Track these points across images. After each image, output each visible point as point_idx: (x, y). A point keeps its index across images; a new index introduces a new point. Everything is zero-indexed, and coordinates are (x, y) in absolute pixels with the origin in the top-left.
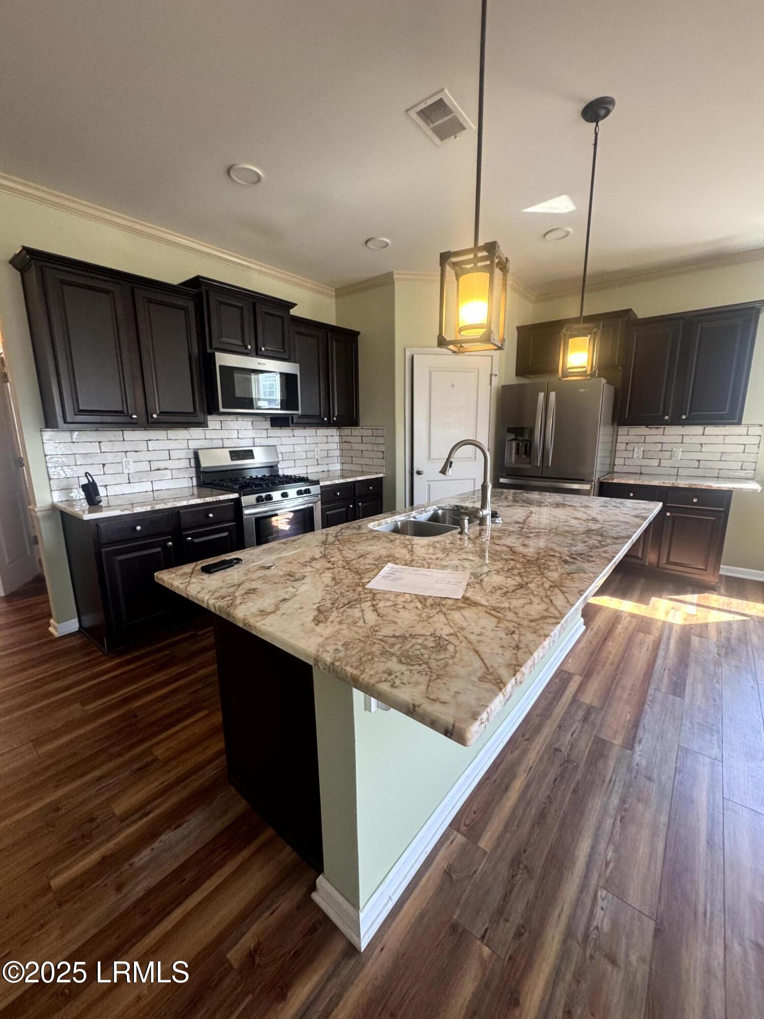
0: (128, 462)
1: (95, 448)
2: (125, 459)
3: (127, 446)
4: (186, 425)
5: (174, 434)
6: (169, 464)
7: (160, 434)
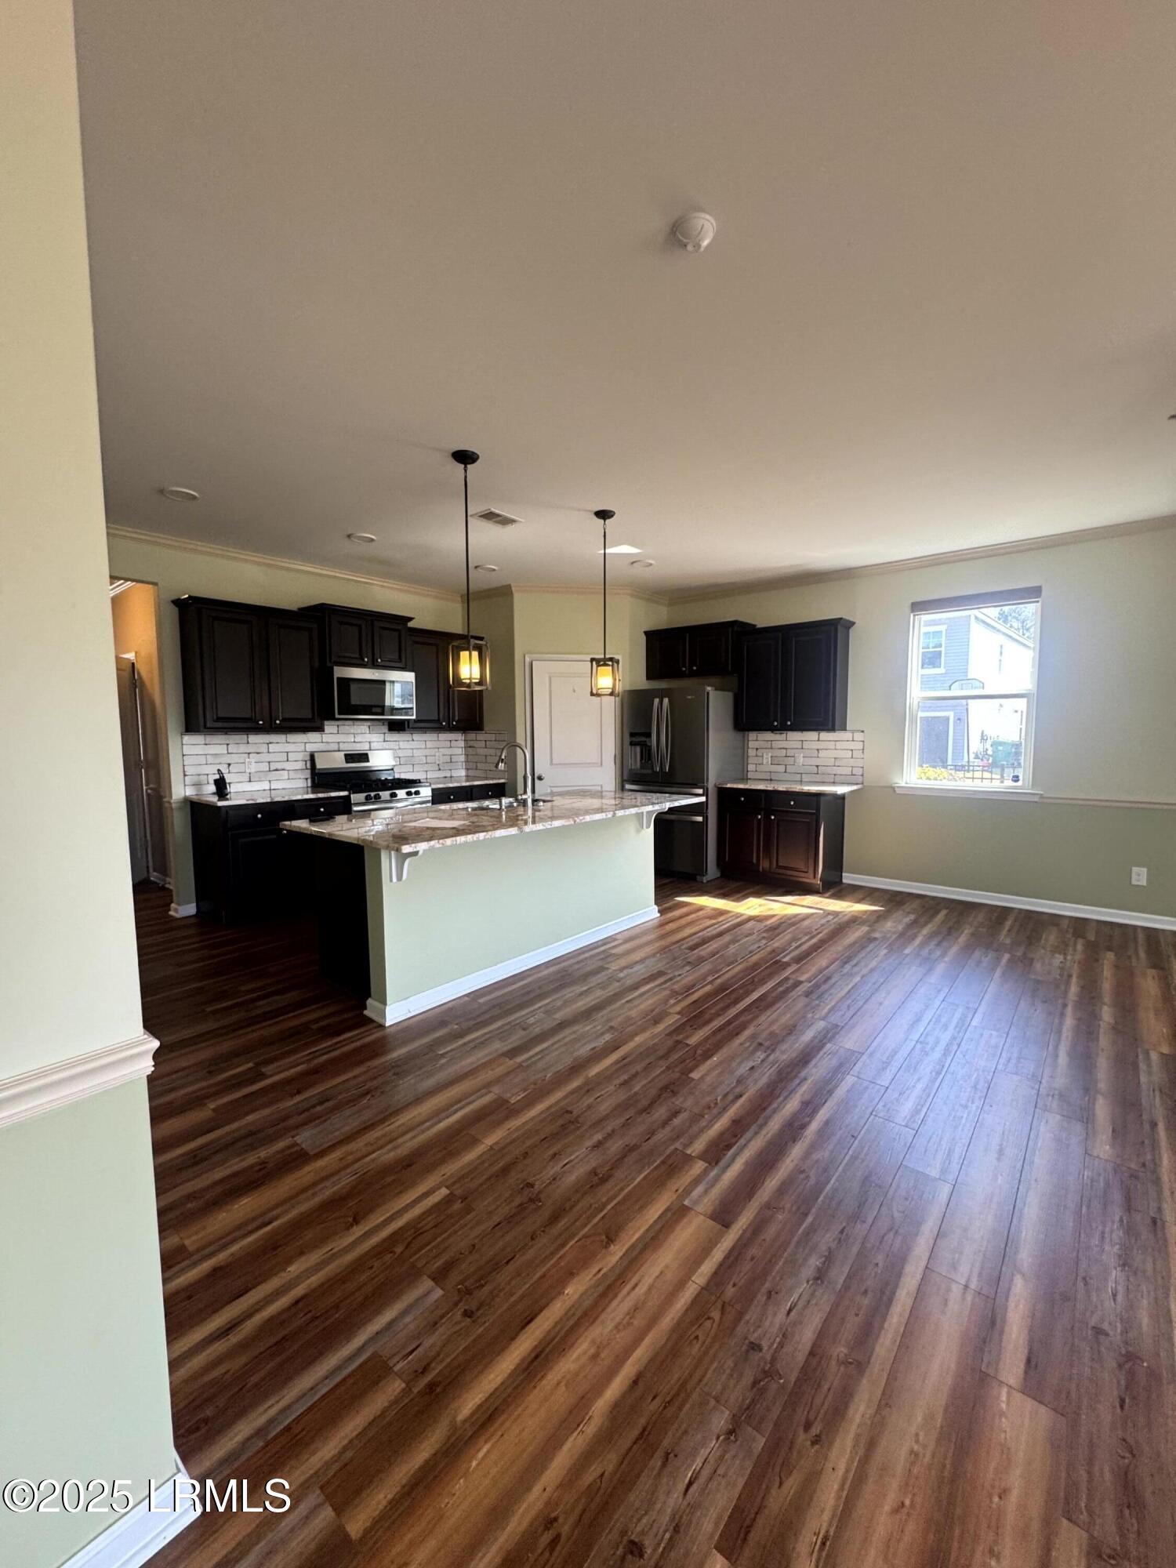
0: (250, 763)
1: (222, 749)
2: (248, 760)
3: (250, 749)
4: (305, 730)
5: (292, 737)
6: (287, 766)
7: (281, 738)
